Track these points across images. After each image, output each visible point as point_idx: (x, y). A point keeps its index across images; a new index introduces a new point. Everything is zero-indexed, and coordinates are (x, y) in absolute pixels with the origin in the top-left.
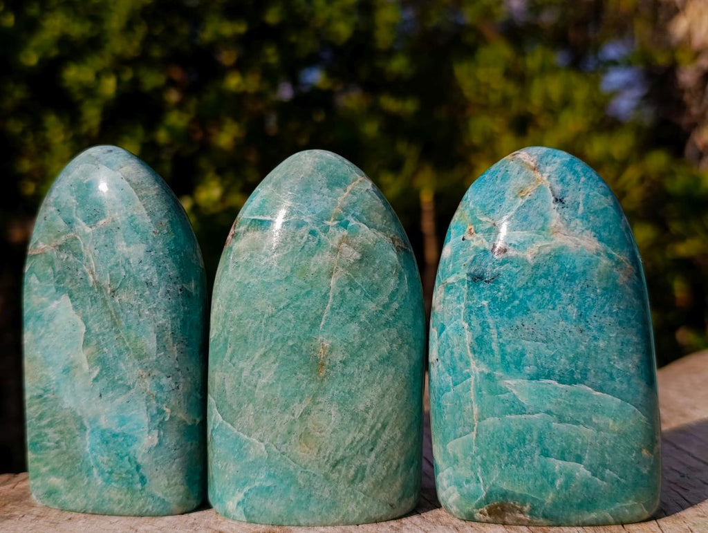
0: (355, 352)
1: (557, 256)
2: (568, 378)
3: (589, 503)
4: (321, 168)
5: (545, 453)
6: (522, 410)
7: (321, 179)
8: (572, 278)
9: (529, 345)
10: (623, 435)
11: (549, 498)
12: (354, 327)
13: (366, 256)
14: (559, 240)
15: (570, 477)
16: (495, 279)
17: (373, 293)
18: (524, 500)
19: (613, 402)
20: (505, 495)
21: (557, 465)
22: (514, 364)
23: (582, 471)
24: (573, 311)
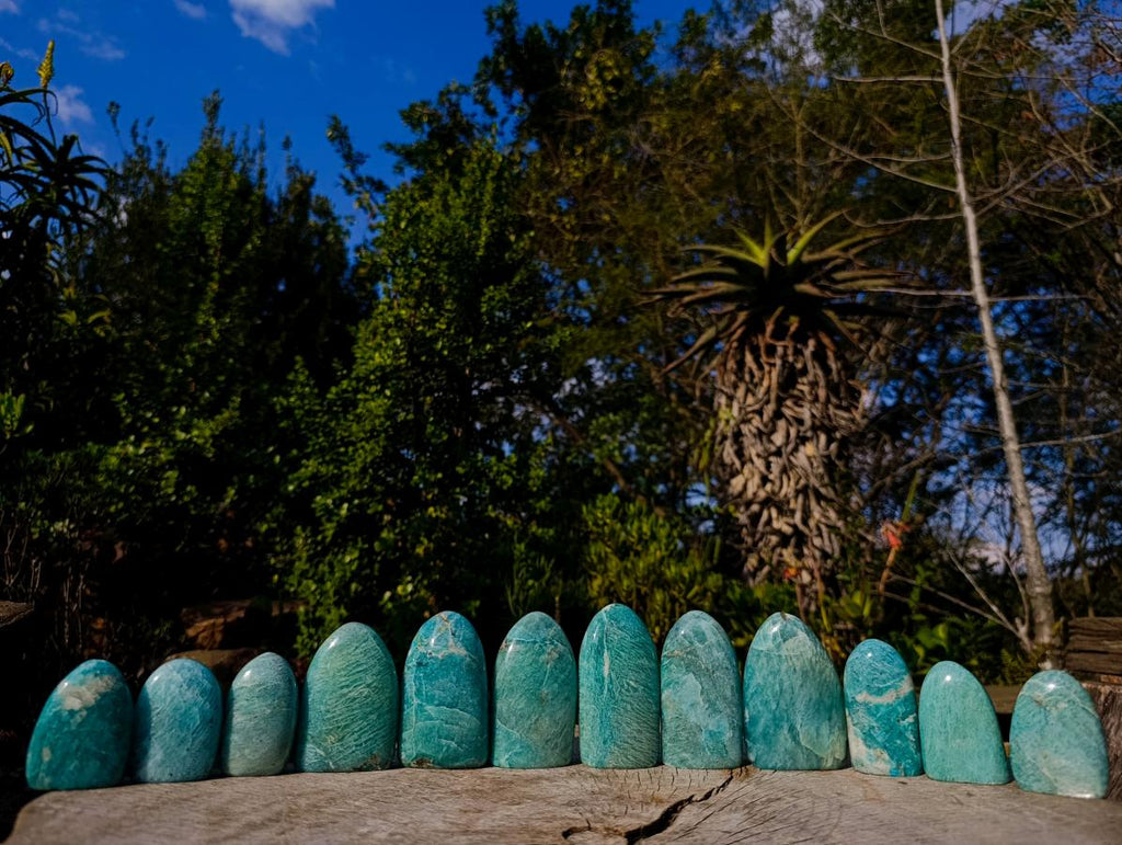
0: (556, 695)
1: (451, 656)
2: (450, 706)
3: (456, 759)
4: (542, 620)
5: (440, 737)
6: (431, 719)
7: (542, 624)
8: (455, 666)
9: (437, 692)
10: (470, 730)
11: (440, 756)
12: (556, 685)
13: (561, 656)
14: (452, 650)
15: (449, 747)
16: (427, 665)
17: (562, 671)
18: (430, 757)
19: (468, 716)
20: (423, 755)
21: (444, 742)
22: (430, 700)
23: (453, 745)
24: (454, 679)
